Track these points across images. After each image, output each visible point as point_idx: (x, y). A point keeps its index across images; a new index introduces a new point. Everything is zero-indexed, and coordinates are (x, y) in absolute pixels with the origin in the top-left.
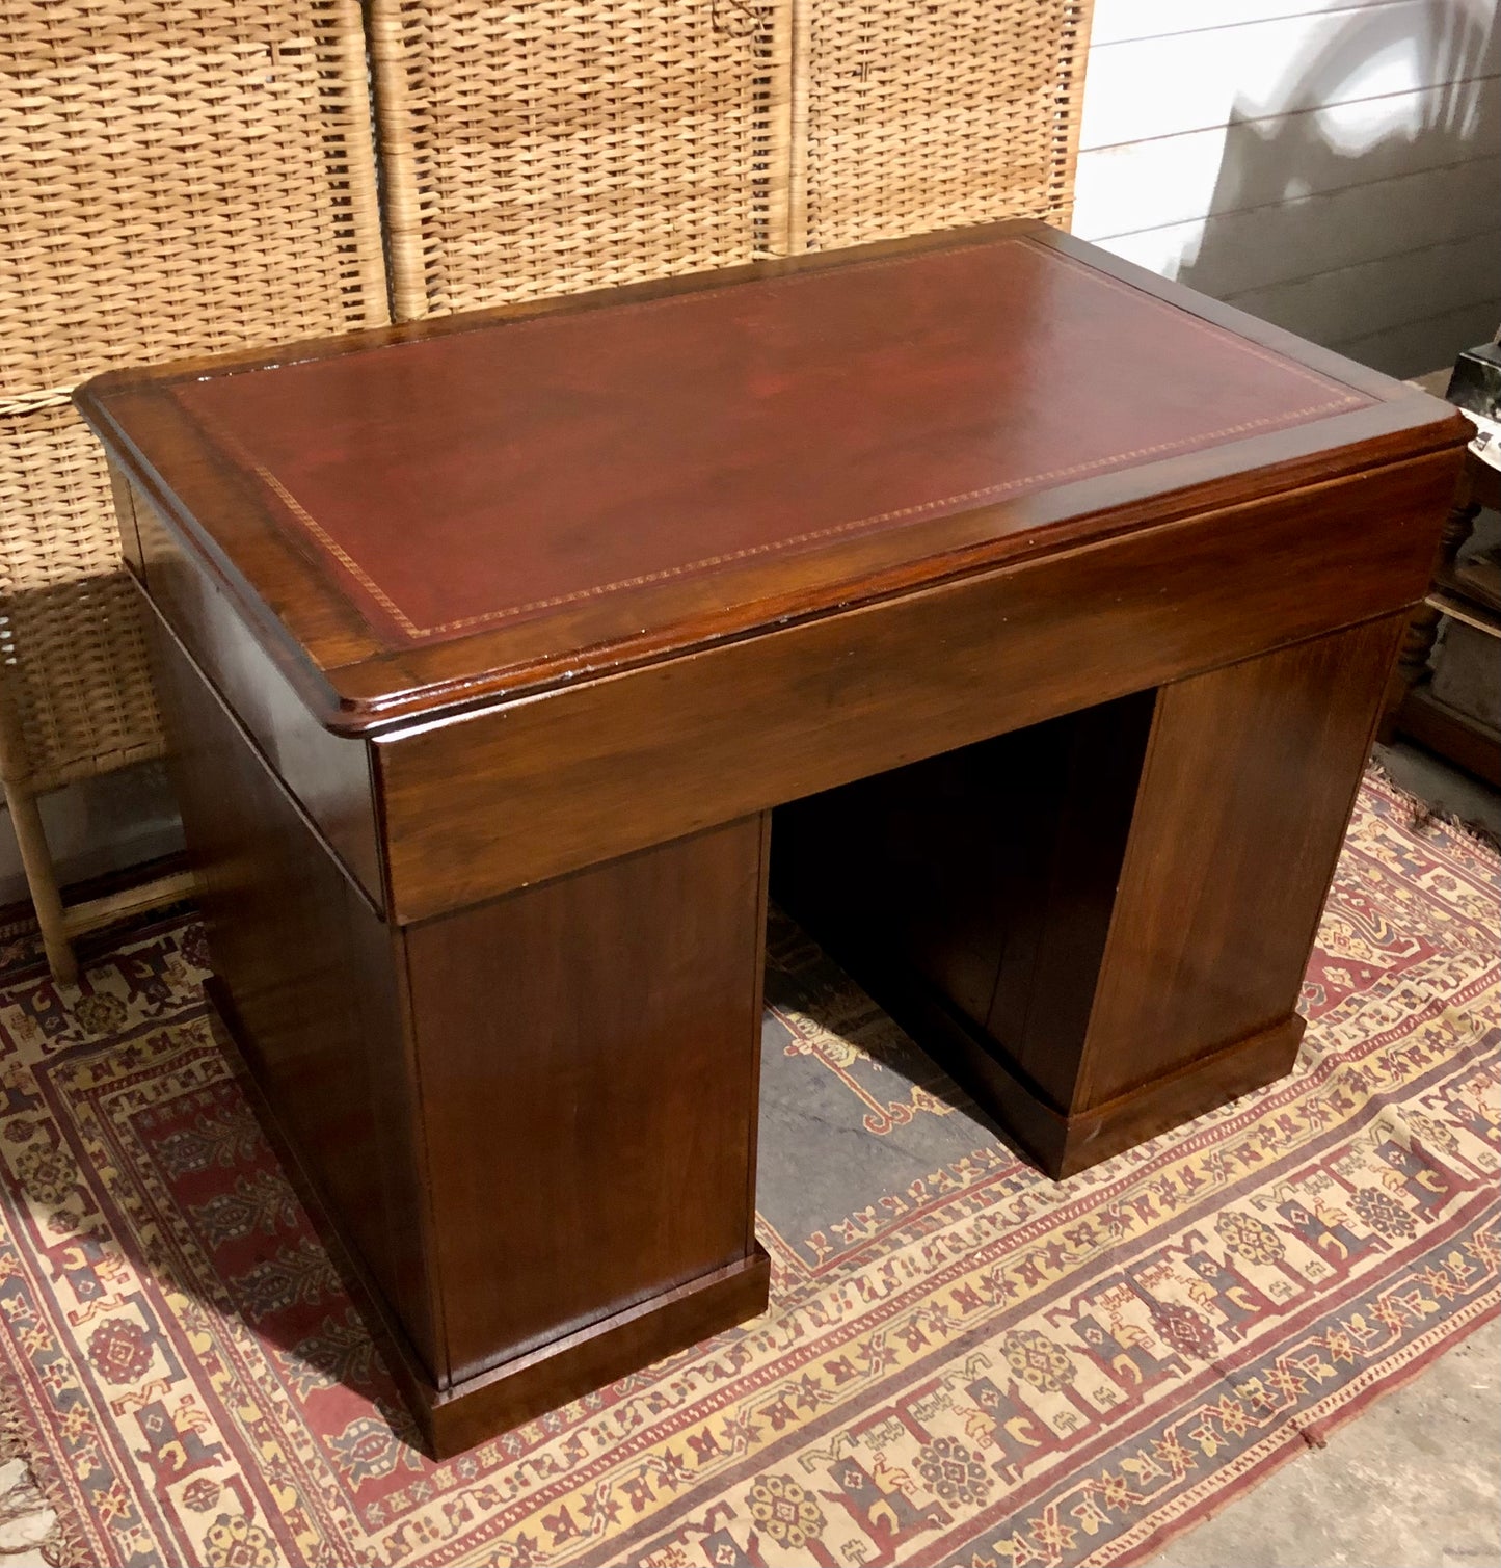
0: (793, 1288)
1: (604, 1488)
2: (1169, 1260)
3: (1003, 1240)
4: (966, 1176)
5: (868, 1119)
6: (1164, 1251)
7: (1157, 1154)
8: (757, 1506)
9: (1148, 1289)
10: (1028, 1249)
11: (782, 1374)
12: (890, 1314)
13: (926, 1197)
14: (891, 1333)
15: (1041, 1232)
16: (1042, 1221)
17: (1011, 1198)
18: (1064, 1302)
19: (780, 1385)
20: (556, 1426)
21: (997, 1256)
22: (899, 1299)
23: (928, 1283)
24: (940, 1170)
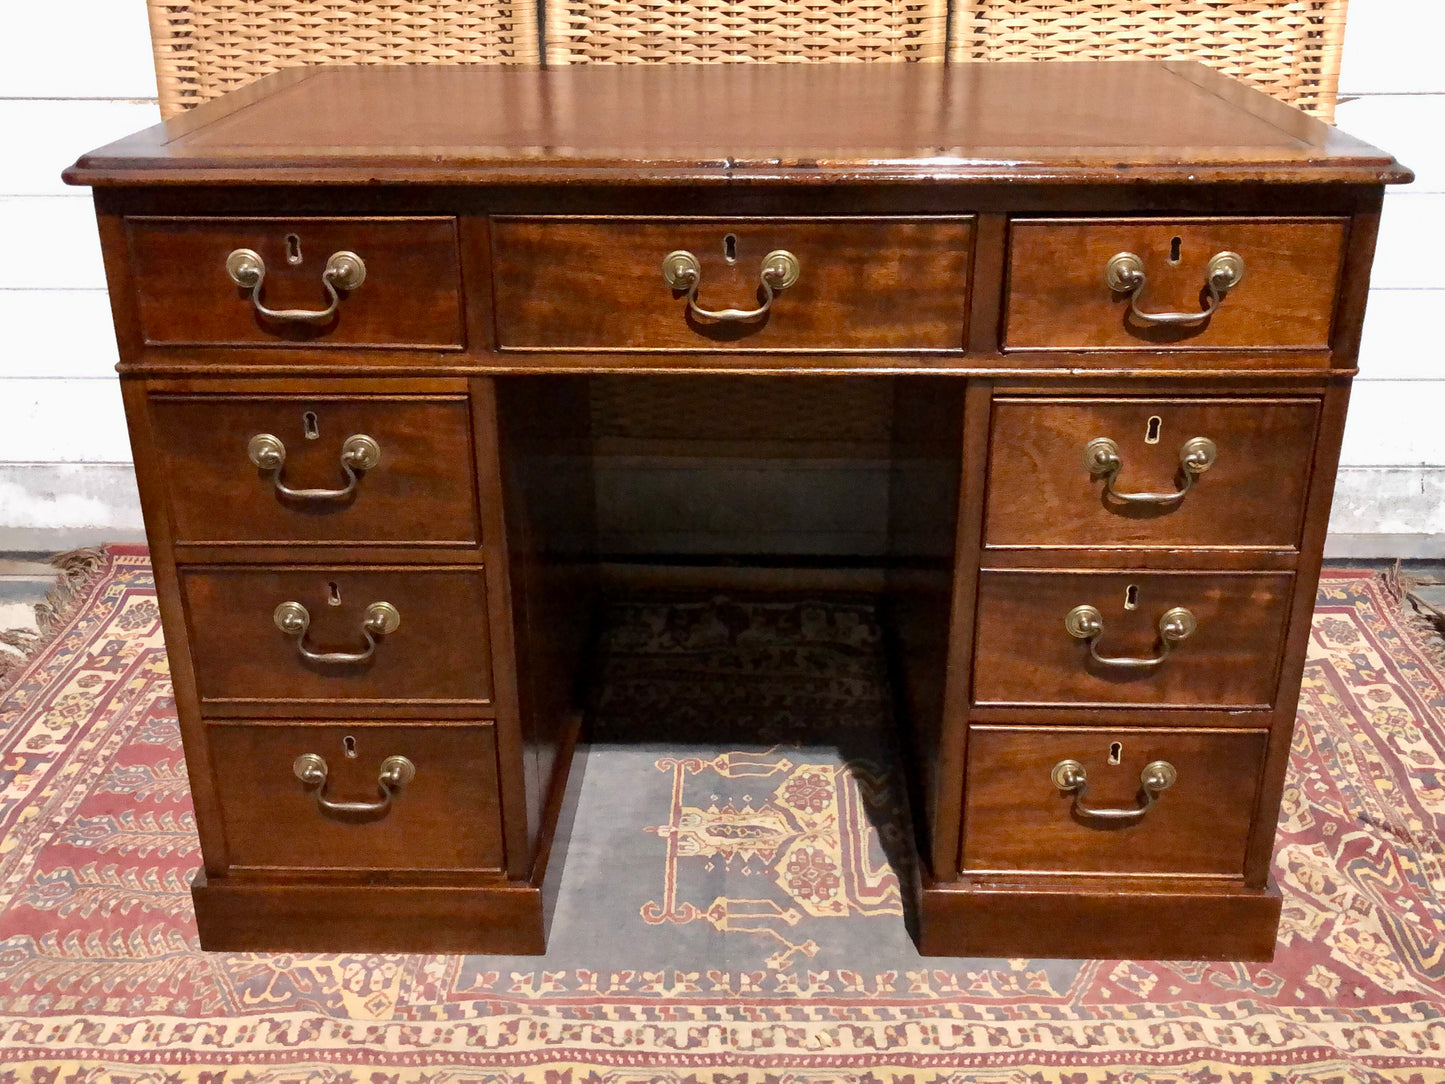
0: (423, 1001)
1: (101, 1070)
3: (646, 1055)
4: (680, 987)
5: (651, 905)
7: (893, 1050)
10: (663, 1071)
11: (334, 1060)
12: (478, 1063)
13: (623, 988)
14: (457, 1077)
15: (693, 1064)
16: (702, 1057)
17: (701, 1021)
19: (320, 1067)
20: (135, 1008)
21: (627, 1063)
22: (499, 1057)
23: (538, 1053)
24: (662, 973)
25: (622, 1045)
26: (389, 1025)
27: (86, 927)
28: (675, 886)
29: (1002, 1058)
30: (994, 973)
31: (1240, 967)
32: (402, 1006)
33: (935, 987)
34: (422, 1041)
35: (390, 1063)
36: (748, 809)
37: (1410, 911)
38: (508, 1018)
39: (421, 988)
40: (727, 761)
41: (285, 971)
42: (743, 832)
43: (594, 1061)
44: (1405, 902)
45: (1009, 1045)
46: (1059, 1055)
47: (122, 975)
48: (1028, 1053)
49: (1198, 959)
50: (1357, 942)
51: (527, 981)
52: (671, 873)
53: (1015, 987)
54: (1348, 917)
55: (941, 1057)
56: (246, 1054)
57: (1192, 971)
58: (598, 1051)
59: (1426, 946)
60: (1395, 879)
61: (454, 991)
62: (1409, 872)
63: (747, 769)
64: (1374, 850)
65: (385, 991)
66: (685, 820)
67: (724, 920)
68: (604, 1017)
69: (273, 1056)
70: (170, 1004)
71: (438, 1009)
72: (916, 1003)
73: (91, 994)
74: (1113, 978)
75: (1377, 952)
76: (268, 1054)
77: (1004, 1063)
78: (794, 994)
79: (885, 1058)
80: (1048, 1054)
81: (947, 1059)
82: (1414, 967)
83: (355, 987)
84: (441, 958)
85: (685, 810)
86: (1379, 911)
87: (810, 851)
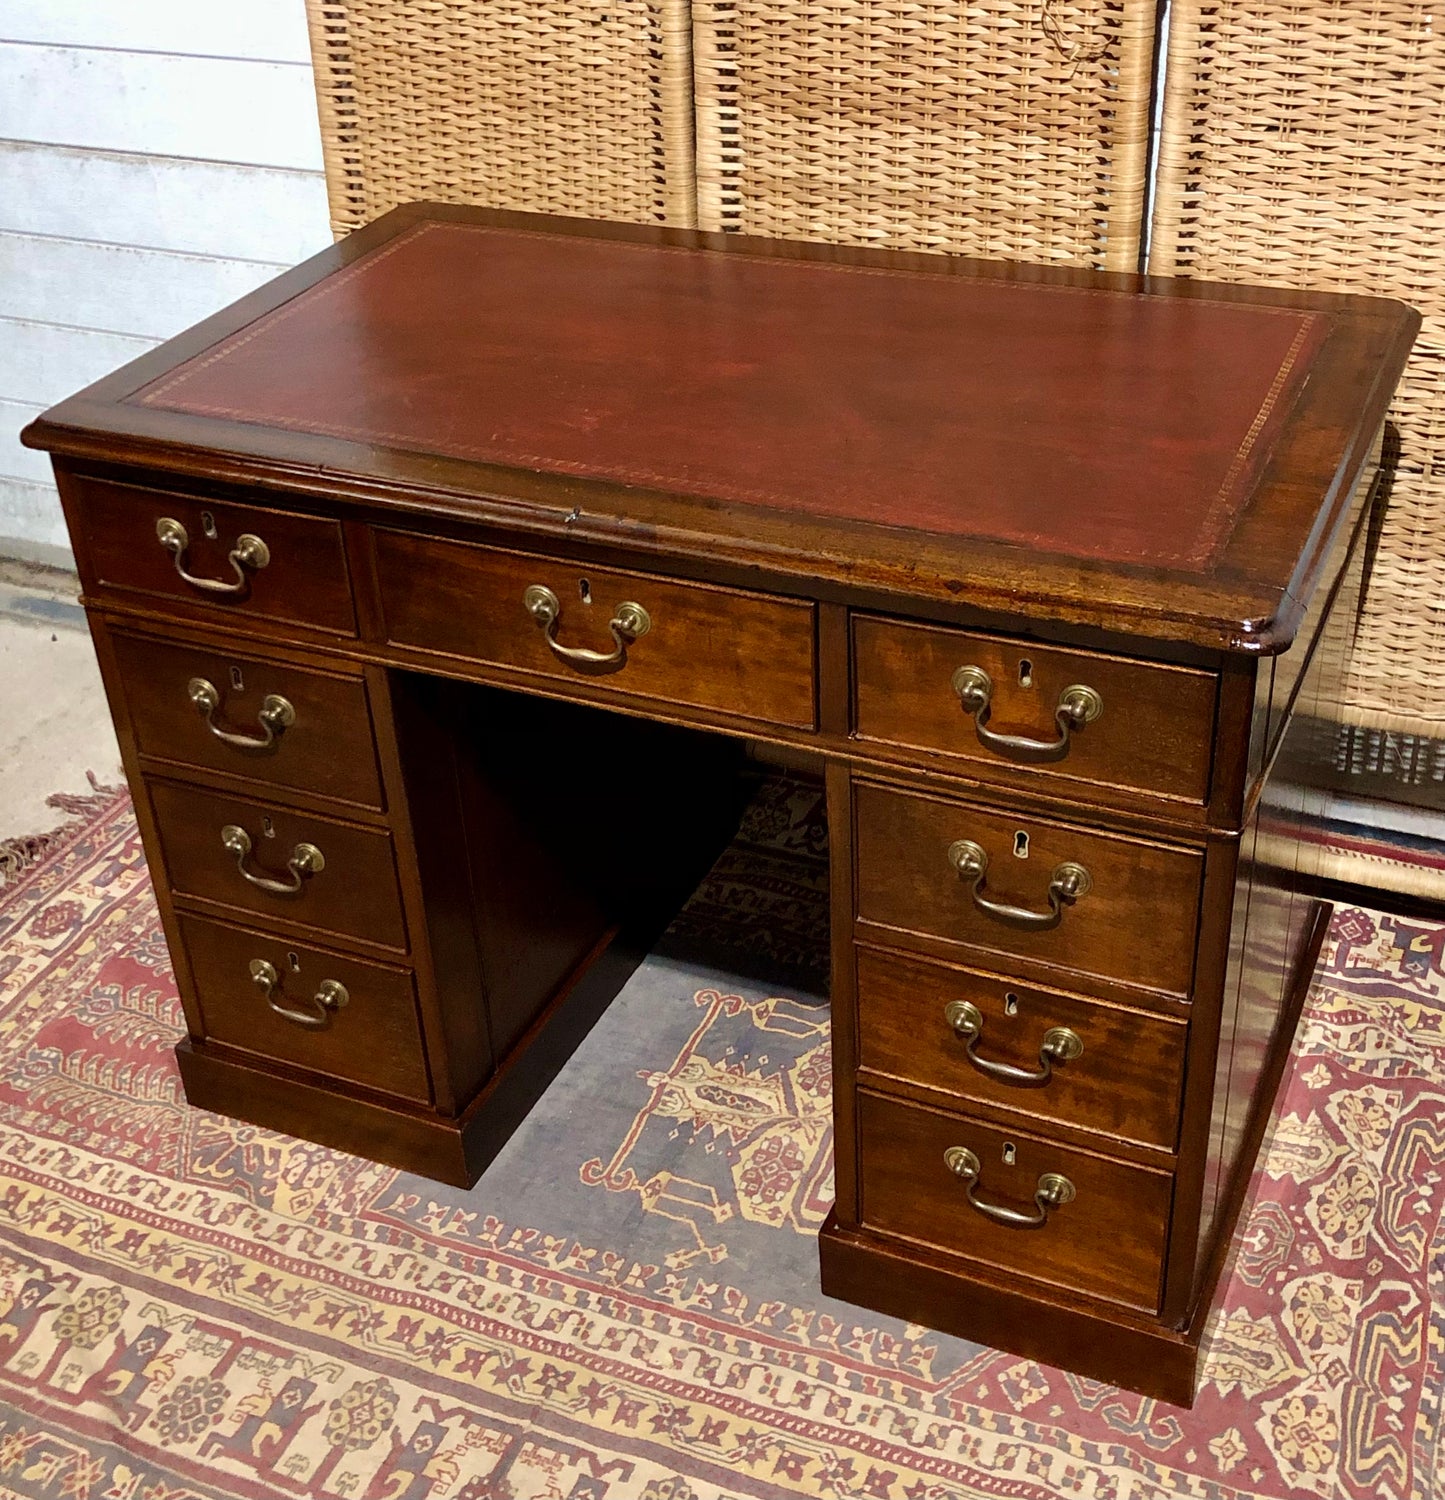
0: (339, 1211)
2: (573, 1462)
3: (497, 1324)
4: (571, 1262)
5: (596, 1163)
6: (583, 1453)
7: (725, 1390)
8: (88, 1299)
9: (518, 1461)
10: (503, 1347)
11: (236, 1250)
12: (351, 1290)
13: (519, 1248)
14: (326, 1298)
15: (534, 1348)
16: (546, 1342)
17: (567, 1305)
18: (448, 1402)
19: (221, 1253)
20: (109, 1149)
21: (476, 1329)
22: (373, 1287)
23: (405, 1294)
24: (564, 1241)
25: (482, 1309)
26: (297, 1228)
27: (110, 1052)
28: (631, 1147)
29: (826, 1431)
30: (882, 1335)
31: (1147, 1405)
32: (322, 1208)
33: (812, 1335)
34: (317, 1253)
35: (281, 1267)
36: (757, 1074)
37: (1400, 1395)
38: (398, 1251)
39: (343, 1197)
40: (771, 1009)
41: (243, 1145)
42: (733, 1100)
43: (448, 1318)
44: (1400, 1381)
45: (842, 1420)
46: (885, 1445)
47: (115, 1111)
48: (853, 1434)
49: (1109, 1383)
50: (1308, 1414)
51: (439, 1215)
52: (636, 1131)
53: (893, 1357)
54: (1317, 1382)
55: (767, 1411)
56: (173, 1221)
57: (1092, 1393)
58: (457, 1309)
59: (1369, 1444)
60: (1414, 1350)
61: (368, 1209)
62: (1434, 1347)
63: (784, 1023)
64: (1405, 1310)
65: (314, 1190)
66: (686, 1071)
67: (655, 1198)
68: (483, 1273)
69: (191, 1231)
70: (139, 1153)
71: (347, 1222)
72: (783, 1346)
73: (82, 1125)
74: (1002, 1377)
75: (1320, 1435)
76: (189, 1226)
77: (824, 1438)
78: (671, 1301)
79: (713, 1397)
80: (874, 1442)
81: (772, 1416)
82: (1348, 1464)
83: (291, 1179)
84: (380, 1167)
85: (693, 1059)
86: (1348, 1386)
87: (785, 1141)
